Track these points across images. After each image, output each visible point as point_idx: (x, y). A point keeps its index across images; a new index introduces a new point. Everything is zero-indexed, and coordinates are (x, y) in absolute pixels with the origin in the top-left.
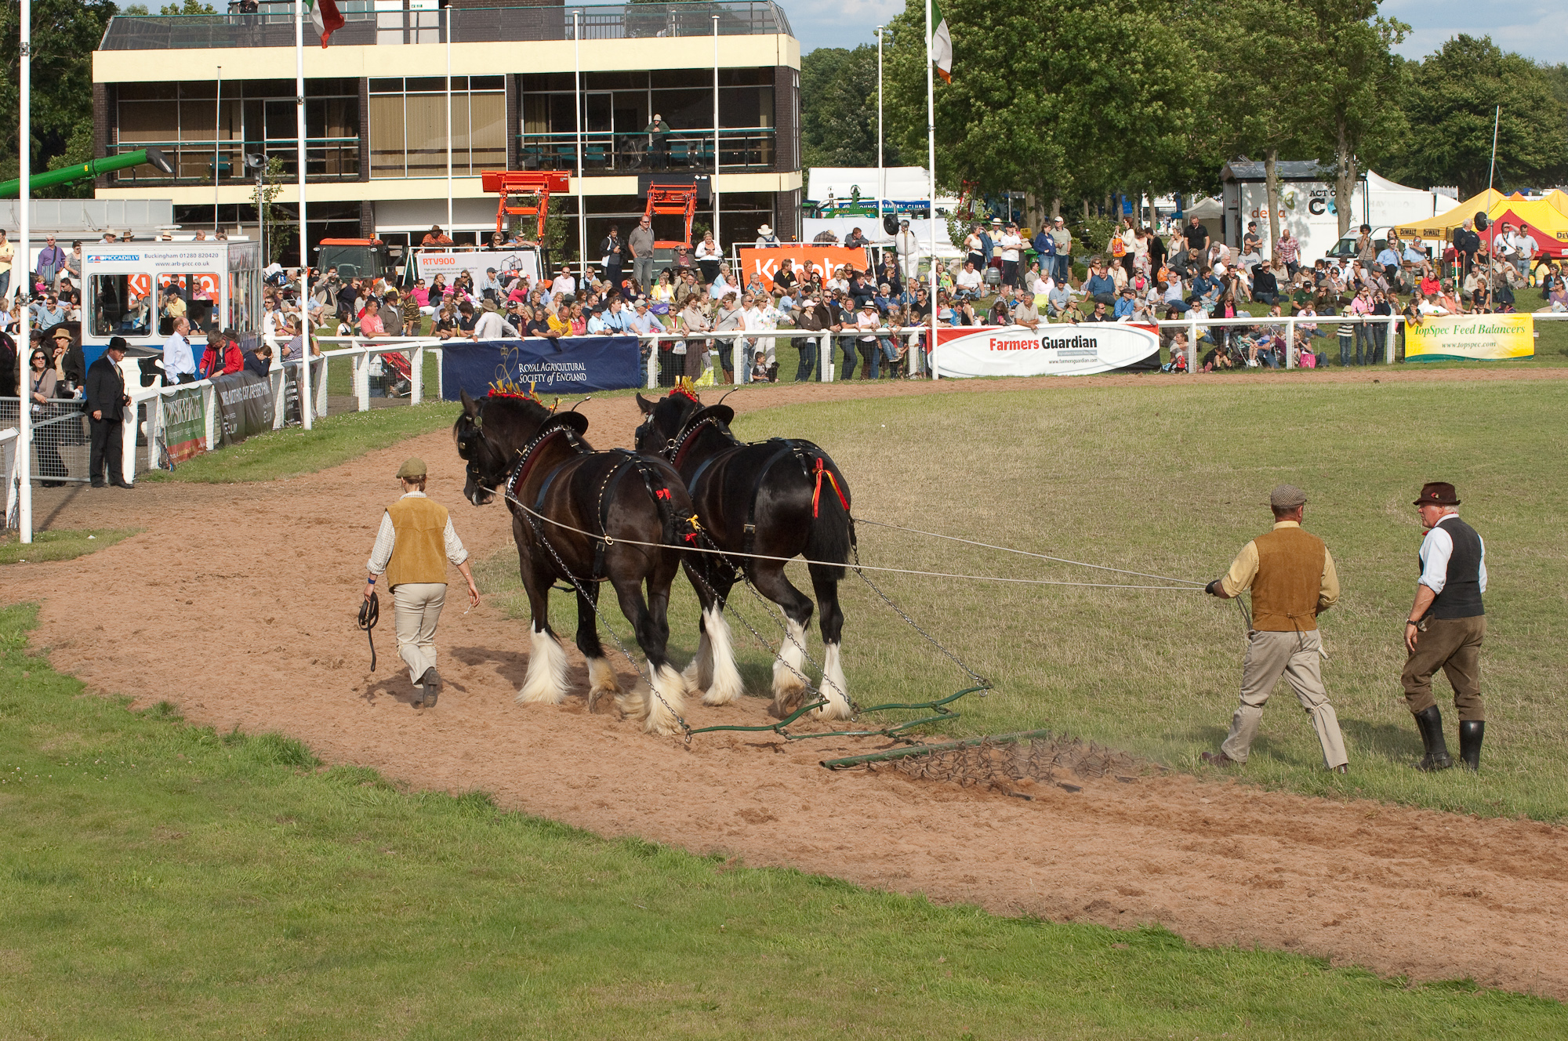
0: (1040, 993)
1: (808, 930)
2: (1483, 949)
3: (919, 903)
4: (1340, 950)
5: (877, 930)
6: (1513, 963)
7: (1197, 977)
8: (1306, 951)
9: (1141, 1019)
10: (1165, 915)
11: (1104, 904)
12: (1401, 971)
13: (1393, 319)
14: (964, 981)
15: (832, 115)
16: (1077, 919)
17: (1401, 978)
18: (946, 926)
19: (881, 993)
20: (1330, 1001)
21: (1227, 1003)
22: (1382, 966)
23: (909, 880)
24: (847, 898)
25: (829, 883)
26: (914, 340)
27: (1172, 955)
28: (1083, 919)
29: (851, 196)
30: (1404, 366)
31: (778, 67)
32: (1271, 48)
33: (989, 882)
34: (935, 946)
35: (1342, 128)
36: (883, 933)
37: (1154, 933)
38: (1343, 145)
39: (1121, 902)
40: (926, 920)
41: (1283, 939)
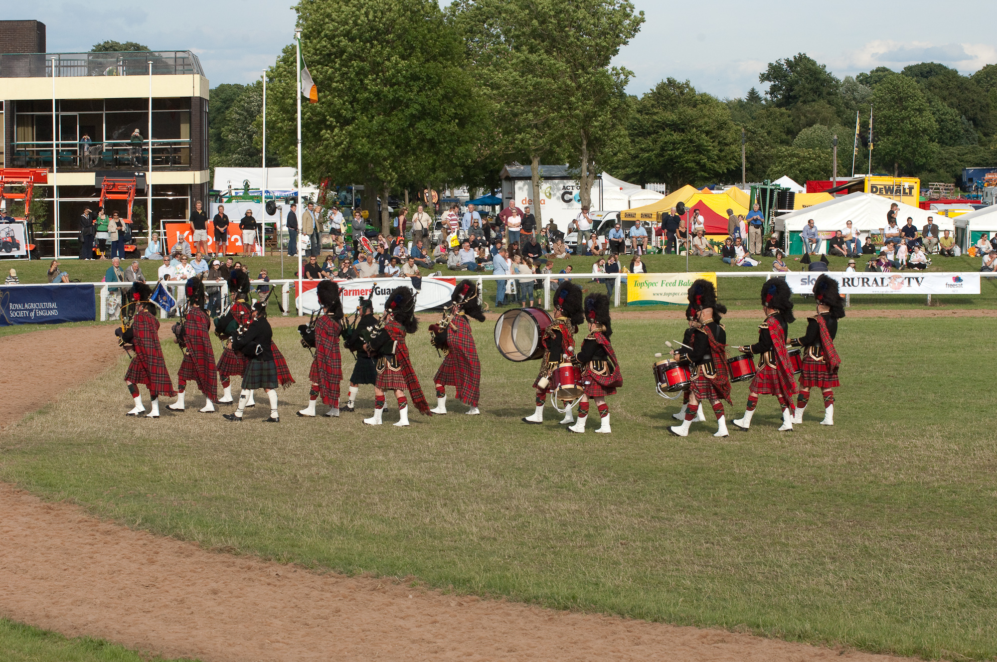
13: (618, 276)
15: (231, 131)
26: (286, 288)
29: (243, 187)
30: (627, 308)
31: (193, 97)
32: (536, 86)
35: (585, 142)
38: (586, 154)
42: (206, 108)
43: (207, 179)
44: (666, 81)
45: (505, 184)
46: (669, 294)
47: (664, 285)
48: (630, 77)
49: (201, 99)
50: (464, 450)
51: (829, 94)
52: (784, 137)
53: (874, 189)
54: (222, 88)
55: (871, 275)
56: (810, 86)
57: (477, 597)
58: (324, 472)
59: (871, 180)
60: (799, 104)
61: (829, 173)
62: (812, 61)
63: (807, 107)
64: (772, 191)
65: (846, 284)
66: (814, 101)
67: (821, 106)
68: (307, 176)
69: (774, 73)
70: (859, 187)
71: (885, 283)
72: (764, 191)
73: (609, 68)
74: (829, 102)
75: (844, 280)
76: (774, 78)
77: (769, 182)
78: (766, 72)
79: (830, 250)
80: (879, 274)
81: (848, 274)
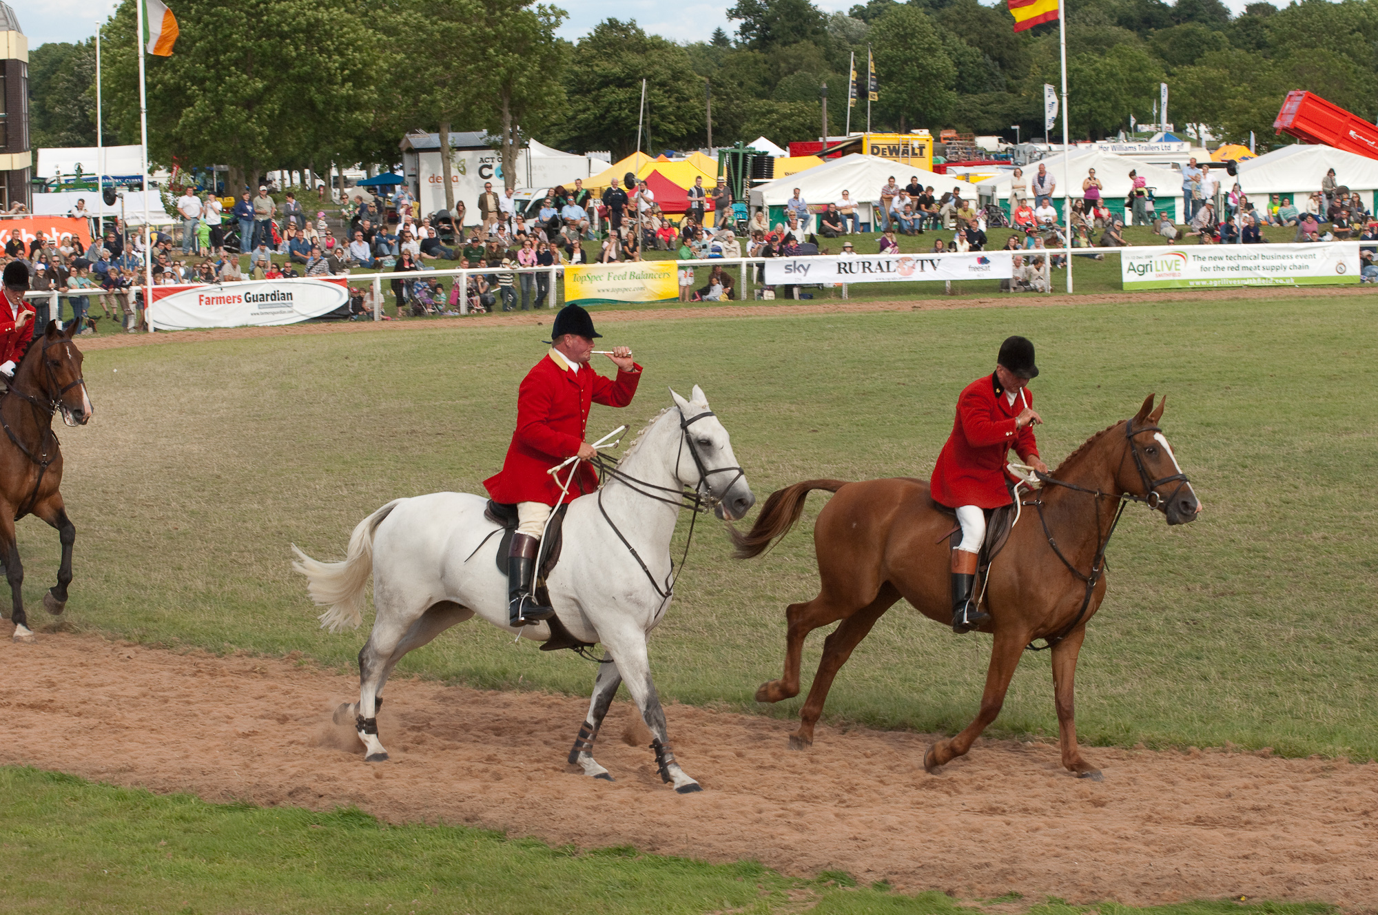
0: (251, 870)
1: (45, 821)
2: (641, 820)
3: (143, 795)
4: (514, 824)
5: (106, 819)
6: (668, 830)
7: (389, 852)
8: (485, 826)
9: (340, 891)
10: (359, 798)
11: (306, 789)
12: (568, 840)
13: (553, 269)
14: (183, 861)
15: (58, 102)
16: (282, 803)
17: (569, 848)
18: (167, 813)
19: (110, 874)
20: (507, 869)
21: (416, 874)
22: (552, 837)
23: (131, 774)
24: (79, 792)
25: (62, 779)
26: (132, 298)
27: (366, 832)
28: (287, 803)
29: (75, 173)
31: (9, 60)
32: (445, 32)
33: (203, 773)
34: (157, 832)
35: (506, 102)
36: (111, 821)
37: (350, 814)
38: (509, 117)
39: (320, 788)
40: (148, 808)
41: (464, 816)
42: (25, 73)
43: (29, 163)
44: (606, 22)
45: (407, 158)
46: (619, 290)
47: (611, 279)
48: (563, 18)
49: (17, 60)
50: (361, 493)
51: (815, 32)
52: (760, 89)
53: (875, 150)
54: (46, 49)
55: (873, 258)
56: (791, 24)
58: (183, 526)
59: (871, 138)
60: (777, 47)
61: (816, 131)
63: (790, 51)
64: (745, 156)
65: (842, 271)
66: (795, 42)
67: (806, 49)
68: (156, 156)
69: (746, 7)
70: (857, 147)
71: (892, 267)
72: (735, 156)
73: (534, 7)
74: (816, 44)
75: (839, 264)
76: (746, 14)
77: (741, 146)
78: (735, 7)
79: (821, 229)
80: (884, 256)
81: (844, 257)
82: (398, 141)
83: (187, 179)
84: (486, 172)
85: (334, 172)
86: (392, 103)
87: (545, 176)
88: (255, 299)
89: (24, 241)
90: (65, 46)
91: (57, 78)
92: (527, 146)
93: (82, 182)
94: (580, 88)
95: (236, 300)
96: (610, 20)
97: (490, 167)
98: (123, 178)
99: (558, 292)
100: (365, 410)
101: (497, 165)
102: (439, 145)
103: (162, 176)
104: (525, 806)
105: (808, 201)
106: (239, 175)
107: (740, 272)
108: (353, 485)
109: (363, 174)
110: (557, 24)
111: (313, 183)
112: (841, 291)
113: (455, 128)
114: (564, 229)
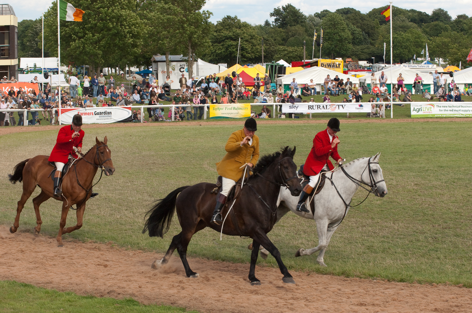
1: (19, 301)
2: (235, 305)
3: (55, 292)
4: (189, 306)
5: (41, 300)
6: (244, 309)
8: (178, 306)
10: (133, 295)
11: (114, 291)
13: (206, 105)
15: (28, 41)
16: (105, 296)
18: (63, 299)
22: (203, 311)
23: (51, 284)
24: (32, 290)
25: (26, 285)
26: (54, 112)
27: (135, 307)
28: (107, 296)
29: (34, 67)
30: (209, 120)
31: (11, 25)
32: (168, 19)
33: (77, 285)
34: (60, 305)
35: (190, 45)
36: (43, 301)
37: (129, 301)
38: (191, 50)
39: (119, 291)
40: (57, 297)
41: (171, 302)
42: (16, 30)
43: (17, 63)
44: (226, 17)
45: (154, 64)
46: (229, 113)
47: (227, 109)
48: (211, 15)
49: (14, 27)
50: (135, 185)
51: (302, 22)
53: (322, 65)
54: (24, 22)
55: (321, 104)
56: (293, 19)
57: (142, 251)
59: (321, 61)
60: (289, 27)
61: (301, 58)
62: (293, 7)
63: (293, 28)
64: (276, 66)
65: (310, 108)
66: (295, 25)
67: (298, 28)
68: (63, 62)
69: (277, 12)
70: (316, 64)
71: (328, 107)
72: (272, 66)
73: (201, 11)
74: (302, 26)
75: (309, 106)
76: (277, 15)
77: (274, 62)
78: (273, 12)
79: (303, 93)
80: (325, 103)
81: (311, 103)
82: (151, 58)
83: (74, 70)
84: (182, 70)
85: (127, 69)
86: (149, 44)
87: (203, 72)
88: (98, 114)
89: (15, 91)
90: (31, 21)
91: (28, 32)
92: (197, 61)
93: (36, 70)
94: (217, 41)
95: (91, 114)
96: (228, 16)
97: (184, 68)
98: (51, 69)
99: (207, 114)
100: (137, 155)
101: (186, 67)
102: (165, 60)
103: (65, 69)
104: (193, 299)
105: (298, 83)
106: (93, 69)
107: (273, 108)
108: (132, 182)
109: (137, 70)
110: (209, 17)
111: (119, 72)
112: (309, 116)
113: (171, 54)
114: (210, 91)
